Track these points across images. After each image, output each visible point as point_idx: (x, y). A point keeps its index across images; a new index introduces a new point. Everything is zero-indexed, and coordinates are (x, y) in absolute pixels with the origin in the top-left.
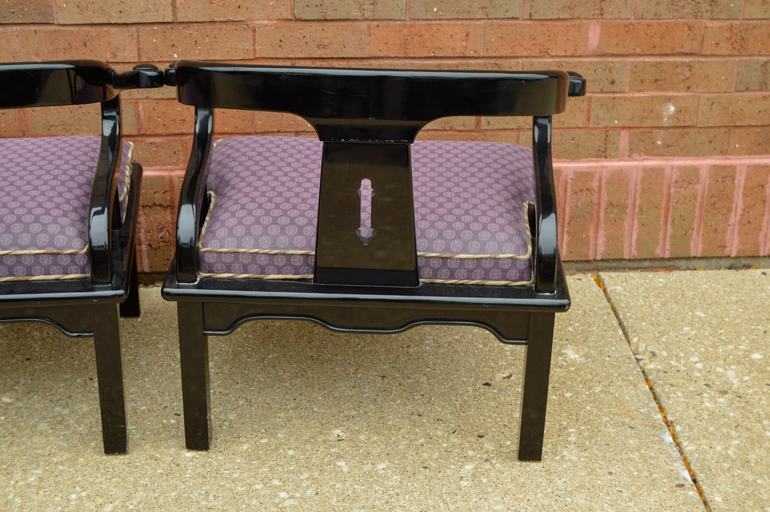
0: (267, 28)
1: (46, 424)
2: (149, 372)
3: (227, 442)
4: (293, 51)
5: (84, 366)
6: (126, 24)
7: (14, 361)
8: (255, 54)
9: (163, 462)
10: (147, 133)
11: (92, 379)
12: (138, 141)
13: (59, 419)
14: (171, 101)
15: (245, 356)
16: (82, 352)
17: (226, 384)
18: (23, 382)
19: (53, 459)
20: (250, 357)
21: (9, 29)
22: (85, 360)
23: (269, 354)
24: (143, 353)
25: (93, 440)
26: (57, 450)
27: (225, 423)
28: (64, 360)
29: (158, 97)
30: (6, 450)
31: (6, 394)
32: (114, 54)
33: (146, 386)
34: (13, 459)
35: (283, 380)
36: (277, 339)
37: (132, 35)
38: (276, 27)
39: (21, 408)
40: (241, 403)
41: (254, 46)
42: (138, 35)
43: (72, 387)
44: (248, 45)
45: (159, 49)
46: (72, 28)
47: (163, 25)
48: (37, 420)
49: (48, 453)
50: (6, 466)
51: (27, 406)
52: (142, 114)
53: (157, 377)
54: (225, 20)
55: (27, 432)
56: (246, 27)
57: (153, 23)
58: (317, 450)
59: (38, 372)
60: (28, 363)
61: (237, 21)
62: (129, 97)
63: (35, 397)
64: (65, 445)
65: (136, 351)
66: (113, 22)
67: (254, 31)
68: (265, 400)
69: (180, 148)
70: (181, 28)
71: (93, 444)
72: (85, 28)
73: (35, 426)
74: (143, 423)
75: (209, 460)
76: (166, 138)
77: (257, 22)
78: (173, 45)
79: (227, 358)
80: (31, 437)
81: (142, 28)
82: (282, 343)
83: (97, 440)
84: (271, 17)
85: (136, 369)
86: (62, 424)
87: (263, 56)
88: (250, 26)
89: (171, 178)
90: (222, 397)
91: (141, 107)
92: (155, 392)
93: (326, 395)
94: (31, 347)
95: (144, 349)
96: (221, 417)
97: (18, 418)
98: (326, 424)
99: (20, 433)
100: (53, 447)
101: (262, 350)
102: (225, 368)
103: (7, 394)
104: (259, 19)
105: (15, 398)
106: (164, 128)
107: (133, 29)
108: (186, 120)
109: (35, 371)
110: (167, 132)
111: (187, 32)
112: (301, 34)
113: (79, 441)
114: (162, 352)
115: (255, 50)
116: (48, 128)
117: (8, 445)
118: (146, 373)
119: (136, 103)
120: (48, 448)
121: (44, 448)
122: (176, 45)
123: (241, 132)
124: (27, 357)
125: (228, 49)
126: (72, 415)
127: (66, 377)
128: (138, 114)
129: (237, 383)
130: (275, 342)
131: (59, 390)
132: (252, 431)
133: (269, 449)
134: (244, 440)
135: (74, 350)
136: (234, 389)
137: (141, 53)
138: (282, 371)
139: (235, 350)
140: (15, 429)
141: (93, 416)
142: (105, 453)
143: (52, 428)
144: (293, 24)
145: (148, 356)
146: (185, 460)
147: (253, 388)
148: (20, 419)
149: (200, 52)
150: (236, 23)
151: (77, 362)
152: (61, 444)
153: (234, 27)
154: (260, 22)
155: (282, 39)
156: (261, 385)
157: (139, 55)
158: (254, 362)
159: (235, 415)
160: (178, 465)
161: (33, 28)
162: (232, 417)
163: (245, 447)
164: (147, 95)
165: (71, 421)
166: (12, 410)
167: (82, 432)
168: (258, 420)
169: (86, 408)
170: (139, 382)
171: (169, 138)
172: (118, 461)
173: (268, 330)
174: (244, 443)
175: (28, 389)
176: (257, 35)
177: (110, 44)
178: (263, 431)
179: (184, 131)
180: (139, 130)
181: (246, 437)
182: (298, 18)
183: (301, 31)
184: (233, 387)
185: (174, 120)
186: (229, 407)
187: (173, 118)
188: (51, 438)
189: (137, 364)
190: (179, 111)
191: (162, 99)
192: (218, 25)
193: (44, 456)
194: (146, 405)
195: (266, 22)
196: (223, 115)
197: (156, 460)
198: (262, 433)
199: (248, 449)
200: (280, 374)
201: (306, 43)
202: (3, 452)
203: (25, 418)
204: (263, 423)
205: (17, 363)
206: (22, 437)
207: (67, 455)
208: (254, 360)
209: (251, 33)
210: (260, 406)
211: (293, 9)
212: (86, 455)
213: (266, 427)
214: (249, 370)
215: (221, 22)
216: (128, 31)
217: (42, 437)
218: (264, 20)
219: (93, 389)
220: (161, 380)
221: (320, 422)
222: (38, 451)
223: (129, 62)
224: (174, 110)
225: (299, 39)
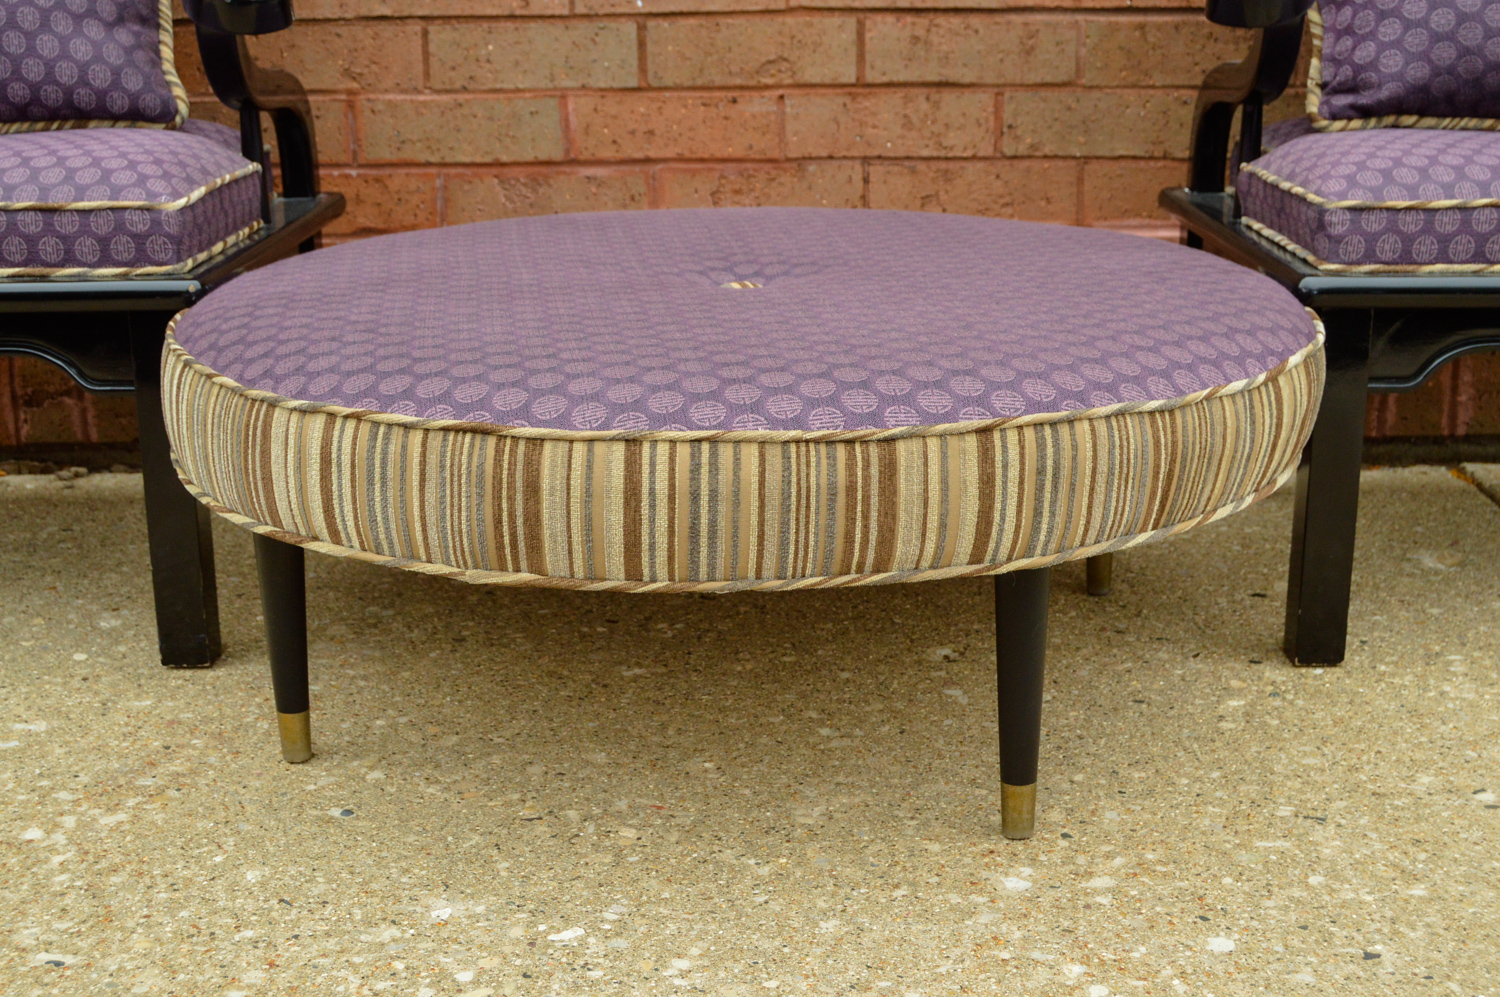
9: (574, 681)
10: (582, 157)
13: (372, 621)
29: (602, 85)
52: (573, 119)
58: (902, 674)
62: (550, 86)
64: (377, 654)
69: (642, 189)
71: (433, 655)
75: (672, 680)
86: (376, 628)
91: (571, 107)
98: (920, 639)
100: (351, 656)
106: (615, 147)
108: (657, 132)
110: (619, 156)
113: (406, 649)
116: (398, 145)
119: (563, 97)
120: (342, 657)
121: (334, 657)
123: (758, 156)
126: (399, 617)
128: (567, 120)
131: (380, 585)
132: (765, 645)
133: (799, 669)
134: (748, 657)
141: (440, 619)
143: (355, 633)
146: (622, 680)
152: (368, 652)
159: (731, 625)
160: (605, 686)
162: (723, 626)
163: (749, 666)
164: (585, 81)
165: (395, 625)
167: (414, 639)
168: (777, 632)
169: (428, 609)
171: (623, 168)
174: (748, 660)
178: (787, 646)
179: (652, 154)
180: (567, 151)
181: (752, 653)
185: (633, 133)
187: (630, 128)
190: (643, 115)
191: (612, 90)
196: (725, 122)
197: (560, 678)
198: (786, 649)
204: (787, 635)
213: (794, 641)
221: (908, 638)
222: (320, 661)
223: (553, 17)
224: (632, 112)
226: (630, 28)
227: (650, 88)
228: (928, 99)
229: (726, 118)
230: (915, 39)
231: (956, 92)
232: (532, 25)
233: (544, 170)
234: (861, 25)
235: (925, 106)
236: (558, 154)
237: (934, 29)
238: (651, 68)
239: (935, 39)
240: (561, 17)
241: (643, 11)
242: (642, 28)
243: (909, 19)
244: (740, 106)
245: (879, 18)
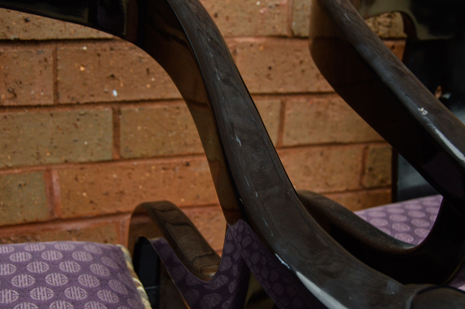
0: (252, 49)
4: (284, 83)
6: (35, 42)
10: (64, 216)
12: (50, 229)
14: (104, 165)
29: (83, 159)
32: (13, 92)
37: (46, 60)
38: (266, 47)
42: (56, 60)
45: (89, 82)
47: (98, 44)
52: (57, 188)
57: (81, 40)
62: (37, 162)
66: (12, 37)
70: (127, 48)
76: (94, 221)
77: (240, 40)
78: (113, 76)
81: (62, 48)
84: (261, 32)
91: (55, 178)
104: (242, 36)
106: (91, 206)
107: (48, 50)
108: (126, 191)
110: (95, 212)
112: (297, 57)
119: (49, 171)
122: (116, 75)
123: (203, 203)
128: (51, 189)
137: (60, 91)
144: (288, 43)
149: (153, 86)
154: (244, 40)
155: (272, 65)
157: (56, 94)
164: (67, 158)
171: (98, 221)
177: (6, 75)
180: (52, 212)
182: (296, 33)
183: (298, 54)
185: (107, 194)
187: (105, 191)
190: (115, 180)
191: (91, 163)
195: (252, 40)
196: (179, 180)
211: (290, 21)
216: (38, 53)
218: (249, 36)
223: (39, 106)
224: (107, 178)
225: (294, 65)
226: (107, 112)
227: (122, 159)
228: (322, 154)
229: (180, 177)
230: (319, 114)
231: (340, 148)
232: (20, 113)
233: (31, 229)
234: (283, 105)
235: (319, 159)
236: (43, 216)
237: (331, 106)
238: (123, 143)
239: (330, 113)
240: (47, 106)
241: (118, 99)
242: (117, 113)
243: (315, 100)
244: (191, 168)
245: (294, 100)
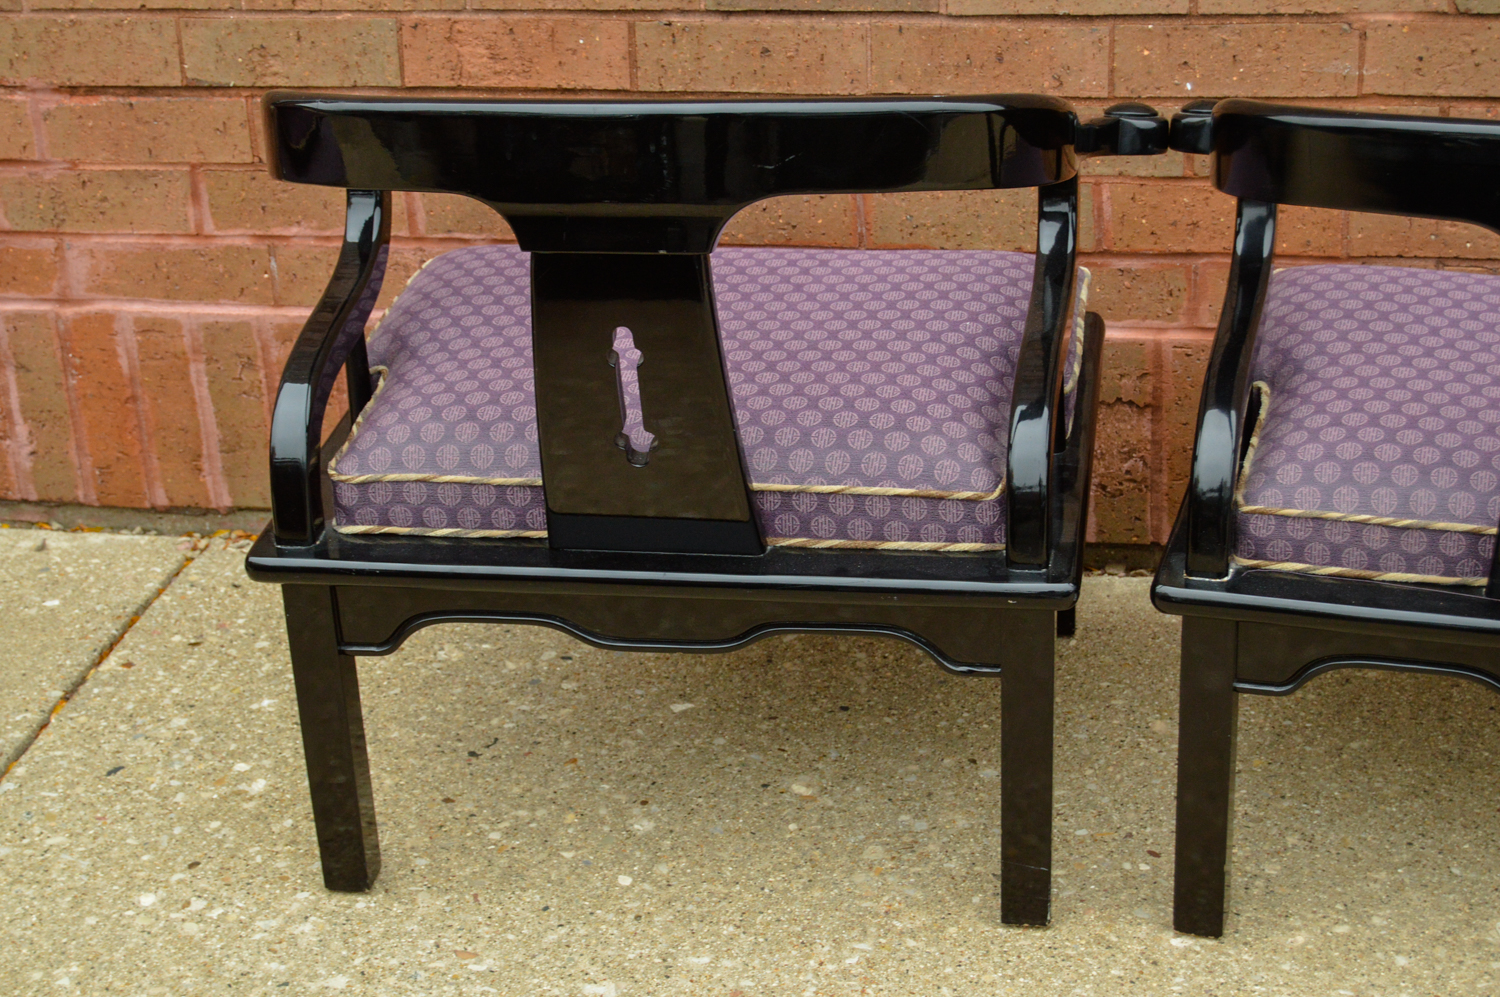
0: (1391, 31)
1: (880, 848)
2: (1094, 757)
3: (1260, 924)
4: (1445, 82)
5: (959, 733)
6: (1089, 18)
7: (815, 709)
8: (1360, 89)
9: (1124, 953)
10: (1115, 249)
11: (974, 761)
12: (1095, 264)
13: (907, 839)
14: (1172, 183)
15: (1299, 740)
16: (953, 702)
17: (1259, 796)
18: (834, 755)
19: (895, 922)
20: (1310, 743)
21: (847, 23)
22: (960, 721)
23: (1352, 739)
24: (1080, 716)
25: (976, 891)
26: (903, 906)
27: (1257, 883)
28: (917, 717)
29: (1143, 174)
30: (798, 894)
31: (799, 777)
32: (1058, 80)
33: (1088, 787)
34: (814, 915)
35: (1384, 800)
36: (1370, 707)
37: (1100, 40)
38: (1413, 29)
39: (831, 808)
40: (1291, 840)
41: (1360, 68)
42: (1113, 42)
43: (934, 775)
44: (1348, 67)
45: (1154, 71)
46: (975, 24)
47: (1168, 21)
48: (862, 837)
49: (885, 908)
50: (799, 929)
51: (843, 806)
52: (1107, 208)
53: (1111, 769)
54: (1301, 11)
55: (843, 859)
56: (1346, 27)
57: (1145, 16)
58: (1461, 962)
59: (865, 737)
60: (843, 715)
61: (1327, 15)
62: (1084, 171)
63: (858, 789)
64: (919, 895)
65: (1066, 710)
66: (1061, 12)
67: (1363, 36)
68: (1343, 839)
69: (1183, 284)
70: (1206, 27)
71: (976, 900)
72: (1003, 24)
73: (858, 850)
74: (1080, 864)
75: (1222, 959)
76: (1154, 261)
77: (1372, 18)
78: (1185, 63)
79: (1260, 740)
80: (851, 872)
81: (1121, 25)
82: (1381, 717)
83: (985, 892)
84: (1404, 7)
85: (1066, 747)
86: (913, 851)
87: (1379, 91)
88: (1355, 26)
89: (1158, 345)
90: (1251, 824)
91: (1105, 195)
92: (1106, 800)
93: (1479, 842)
94: (850, 682)
95: (1082, 707)
96: (1248, 868)
97: (823, 830)
98: (1479, 905)
99: (827, 861)
100: (894, 898)
101: (1337, 729)
102: (1256, 761)
103: (801, 777)
104: (1375, 11)
105: (817, 788)
106: (1153, 239)
107: (1103, 28)
108: (1201, 223)
109: (858, 733)
110: (1158, 248)
111: (1217, 35)
112: (1467, 44)
113: (948, 890)
114: (1122, 716)
115: (1361, 78)
116: (911, 230)
117: (804, 883)
118: (1087, 759)
119: (1097, 184)
120: (886, 898)
121: (878, 897)
122: (1191, 62)
123: (1316, 254)
124: (841, 704)
125: (1303, 75)
126: (934, 834)
127: (921, 752)
128: (1100, 209)
129: (1283, 797)
130: (1366, 714)
131: (906, 779)
132: (1316, 905)
133: (1353, 947)
134: (1298, 924)
135: (938, 697)
136: (1276, 809)
137: (1116, 80)
138: (1380, 779)
139: (1276, 724)
140: (817, 852)
141: (976, 840)
142: (1003, 921)
143: (893, 858)
144: (1450, 23)
145: (1092, 722)
146: (1171, 954)
147: (1317, 812)
148: (828, 833)
149: (1242, 79)
150: (1324, 19)
151: (943, 723)
152: (911, 892)
153: (1320, 27)
154: (1378, 17)
155: (1423, 54)
156: (1334, 806)
157: (1112, 84)
158: (1318, 755)
159: (1279, 867)
160: (1155, 963)
161: (895, 22)
162: (1272, 869)
163: (1300, 939)
164: (1122, 169)
165: (931, 847)
166: (811, 811)
167: (954, 873)
168: (1328, 883)
169: (962, 822)
170: (1072, 776)
171: (1162, 261)
172: (1029, 942)
173: (1349, 686)
174: (1299, 929)
175: (845, 772)
176: (1369, 44)
177: (1052, 58)
178: (1339, 907)
179: (1194, 248)
180: (1099, 241)
181: (1303, 918)
182: (1462, 9)
183: (1467, 38)
184: (1274, 804)
185: (1174, 224)
186: (1266, 848)
187: (1171, 219)
188: (890, 879)
189: (1069, 737)
191: (1152, 178)
192: (1284, 23)
193: (877, 915)
194: (1088, 827)
195: (1390, 18)
197: (1108, 947)
198: (1338, 912)
199: (1306, 943)
200: (1377, 785)
201: (1477, 65)
202: (795, 899)
203: (837, 832)
204: (1339, 889)
205: (822, 715)
206: (833, 871)
207: (923, 919)
208: (1321, 750)
209: (1356, 41)
210: (1334, 851)
212: (962, 921)
213: (1346, 899)
214: (1308, 770)
215: (1291, 15)
216: (1092, 31)
217: (872, 874)
218: (1387, 12)
219: (976, 784)
220: (1118, 777)
221: (1467, 901)
222: (865, 904)
223: (1089, 98)
224: (1175, 202)
225: (1461, 55)
227: (1196, 177)
236: (1088, 245)
240: (1098, 99)
241: (1192, 95)
245: (1465, 107)
